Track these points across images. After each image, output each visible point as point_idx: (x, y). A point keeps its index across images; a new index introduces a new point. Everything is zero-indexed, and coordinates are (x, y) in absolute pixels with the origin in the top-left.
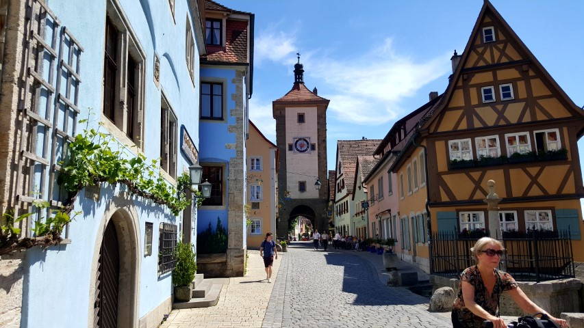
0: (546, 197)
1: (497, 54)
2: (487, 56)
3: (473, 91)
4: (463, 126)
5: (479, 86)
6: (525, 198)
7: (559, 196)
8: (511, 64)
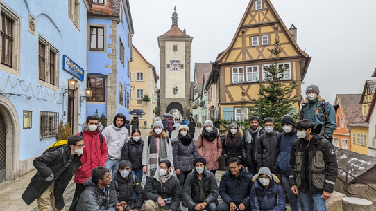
1: (262, 17)
2: (257, 18)
3: (247, 39)
4: (240, 59)
8: (269, 24)
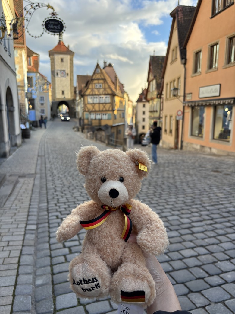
0: (106, 111)
1: (99, 76)
2: (97, 76)
3: (94, 85)
4: (91, 93)
5: (95, 84)
6: (102, 111)
7: (109, 111)
8: (102, 79)
